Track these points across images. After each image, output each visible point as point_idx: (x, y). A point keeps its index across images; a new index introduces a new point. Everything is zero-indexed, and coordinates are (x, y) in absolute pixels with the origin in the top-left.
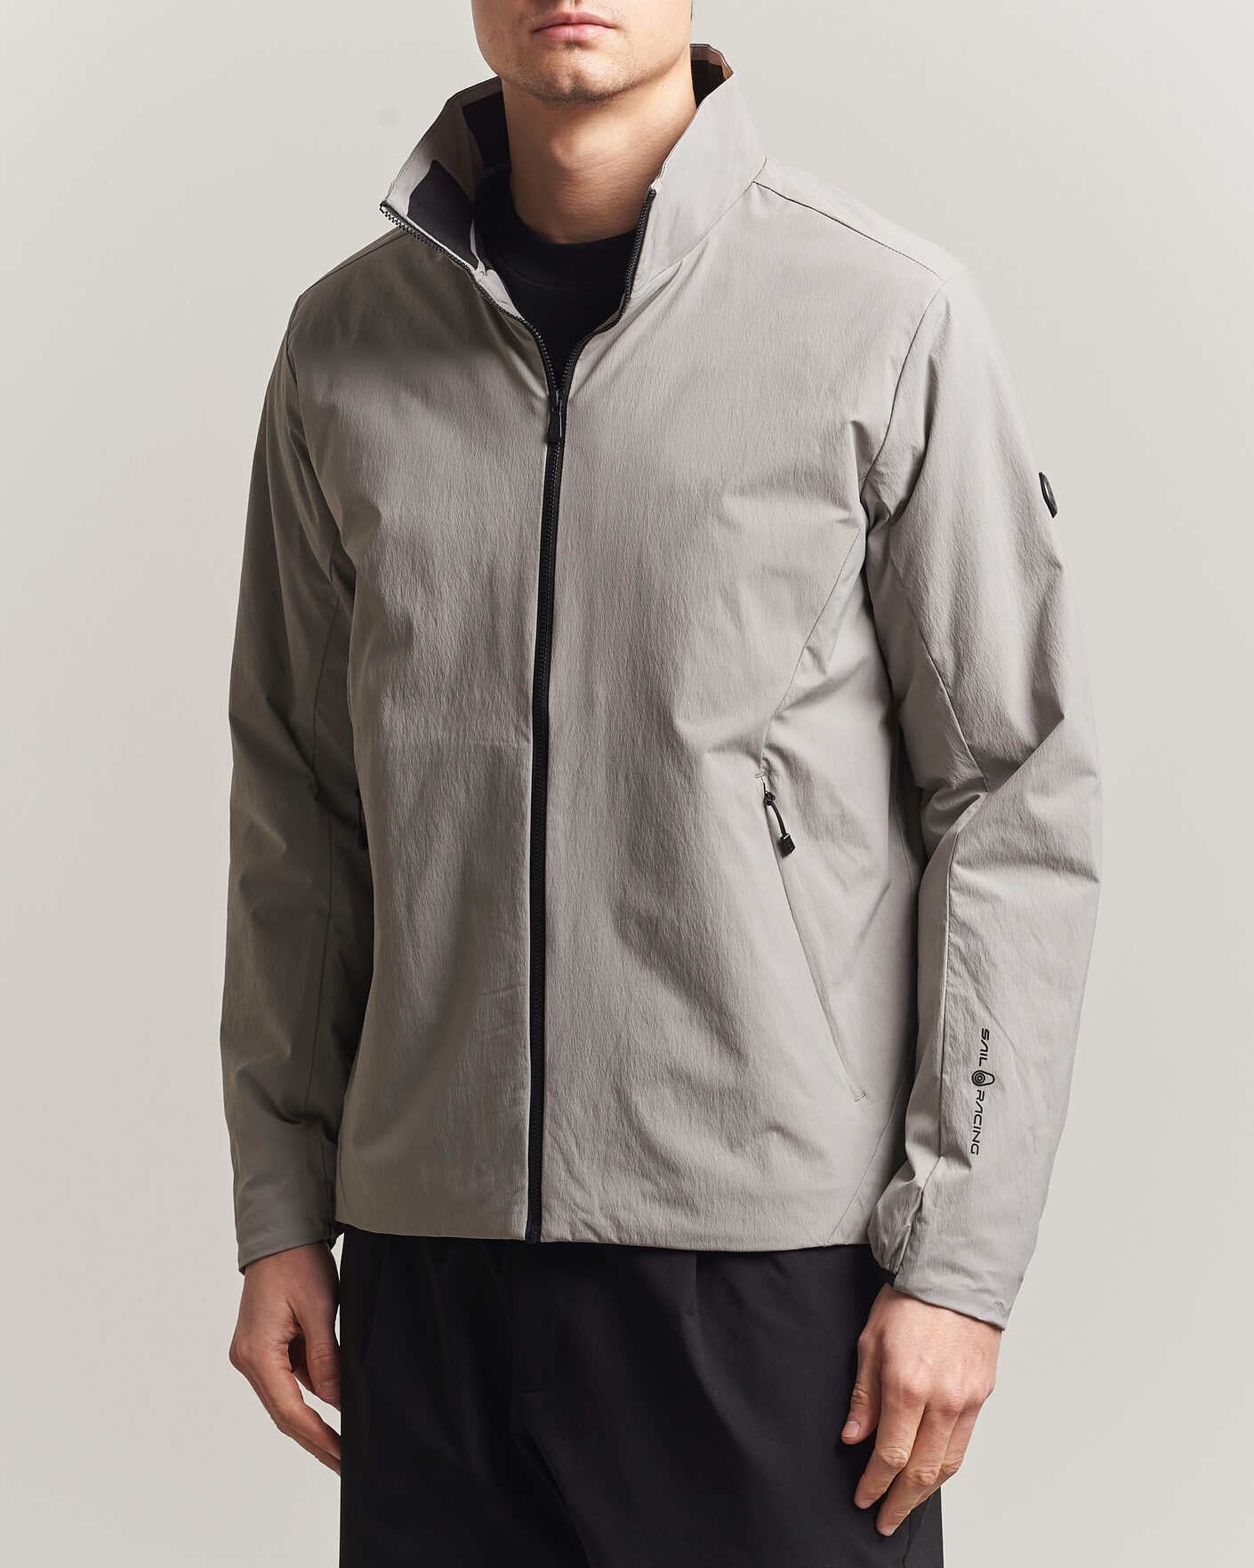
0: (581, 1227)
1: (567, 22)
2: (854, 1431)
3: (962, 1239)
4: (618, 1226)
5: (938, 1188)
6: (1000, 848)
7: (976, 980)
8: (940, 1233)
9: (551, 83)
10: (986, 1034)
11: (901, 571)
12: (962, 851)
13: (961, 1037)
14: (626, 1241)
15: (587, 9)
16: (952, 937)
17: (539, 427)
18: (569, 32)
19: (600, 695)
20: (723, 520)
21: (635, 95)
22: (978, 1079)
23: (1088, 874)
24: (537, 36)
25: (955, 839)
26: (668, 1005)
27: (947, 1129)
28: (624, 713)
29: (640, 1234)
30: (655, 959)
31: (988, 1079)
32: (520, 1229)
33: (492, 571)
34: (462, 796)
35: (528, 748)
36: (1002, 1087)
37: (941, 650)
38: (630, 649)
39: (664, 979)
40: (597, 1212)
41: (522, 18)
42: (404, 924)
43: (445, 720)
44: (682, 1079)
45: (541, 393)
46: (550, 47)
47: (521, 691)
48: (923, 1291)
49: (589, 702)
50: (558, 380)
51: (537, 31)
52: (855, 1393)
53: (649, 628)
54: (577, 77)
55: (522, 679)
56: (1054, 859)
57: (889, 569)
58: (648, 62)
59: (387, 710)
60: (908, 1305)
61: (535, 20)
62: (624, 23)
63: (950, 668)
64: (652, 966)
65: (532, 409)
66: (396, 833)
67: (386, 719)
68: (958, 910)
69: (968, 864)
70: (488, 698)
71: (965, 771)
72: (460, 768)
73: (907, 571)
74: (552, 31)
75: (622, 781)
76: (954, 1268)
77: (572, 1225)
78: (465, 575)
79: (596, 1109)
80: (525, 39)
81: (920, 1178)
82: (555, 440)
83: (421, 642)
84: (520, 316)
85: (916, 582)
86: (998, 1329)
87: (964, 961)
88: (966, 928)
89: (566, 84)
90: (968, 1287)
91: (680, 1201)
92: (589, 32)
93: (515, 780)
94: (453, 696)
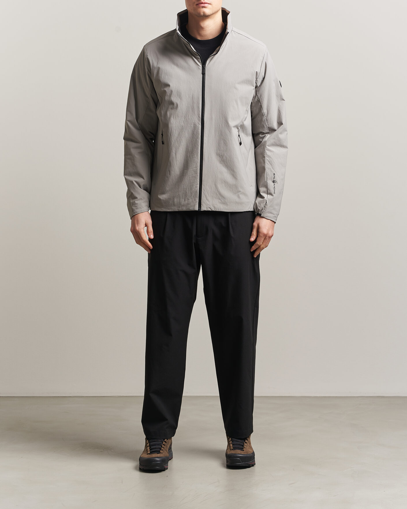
0: (208, 208)
1: (202, 3)
2: (252, 239)
3: (272, 208)
4: (215, 208)
5: (269, 200)
6: (274, 143)
7: (271, 165)
8: (269, 207)
9: (199, 14)
10: (274, 174)
11: (259, 97)
12: (268, 144)
13: (270, 175)
14: (216, 210)
15: (206, 1)
16: (266, 158)
17: (201, 71)
18: (203, 5)
19: (214, 117)
20: (236, 88)
21: (213, 16)
22: (274, 182)
23: (286, 147)
24: (197, 6)
25: (265, 142)
26: (224, 170)
27: (269, 190)
28: (218, 121)
29: (218, 209)
30: (222, 162)
31: (275, 182)
32: (197, 208)
33: (193, 96)
34: (187, 135)
35: (200, 126)
36: (278, 183)
37: (265, 111)
38: (219, 110)
39: (223, 166)
40: (211, 205)
41: (194, 3)
42: (174, 157)
43: (184, 122)
44: (225, 182)
45: (201, 66)
46: (199, 8)
47: (199, 117)
48: (266, 217)
49: (211, 118)
50: (204, 64)
51: (197, 5)
52: (252, 233)
53: (223, 106)
54: (204, 13)
55: (199, 114)
56: (281, 145)
57: (257, 97)
58: (216, 10)
59: (172, 120)
60: (264, 219)
61: (197, 3)
62: (212, 3)
63: (266, 114)
64: (221, 163)
65: (199, 68)
66: (173, 141)
67: (172, 121)
68: (267, 153)
69: (268, 146)
70: (192, 118)
71: (266, 131)
72: (187, 130)
73: (260, 97)
74: (199, 5)
75: (217, 132)
76: (271, 213)
77: (207, 208)
78: (188, 96)
79: (211, 188)
80: (195, 6)
81: (266, 198)
82: (204, 74)
83: (179, 108)
84: (195, 51)
85: (262, 99)
86: (275, 223)
87: (269, 162)
88: (269, 156)
89: (202, 14)
90: (273, 216)
91: (225, 203)
92: (206, 5)
93: (197, 132)
94: (185, 117)
